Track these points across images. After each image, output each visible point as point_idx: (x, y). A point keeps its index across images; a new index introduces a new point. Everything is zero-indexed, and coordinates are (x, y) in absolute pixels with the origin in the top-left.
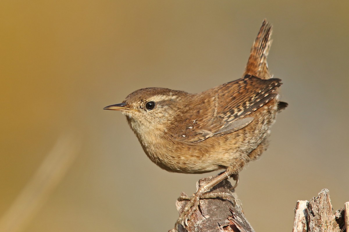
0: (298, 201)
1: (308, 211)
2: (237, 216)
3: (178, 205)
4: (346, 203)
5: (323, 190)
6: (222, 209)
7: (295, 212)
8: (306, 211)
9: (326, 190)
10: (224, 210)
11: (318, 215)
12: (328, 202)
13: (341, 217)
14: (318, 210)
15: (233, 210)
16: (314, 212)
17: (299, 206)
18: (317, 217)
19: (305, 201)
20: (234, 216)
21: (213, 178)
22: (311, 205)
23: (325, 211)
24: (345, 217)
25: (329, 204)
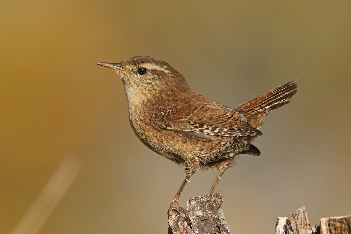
0: (278, 218)
1: (287, 226)
2: (224, 232)
3: (171, 222)
4: (322, 219)
5: (301, 208)
6: (210, 225)
7: (276, 228)
8: (285, 227)
9: (303, 208)
10: (212, 226)
11: (296, 230)
12: (306, 218)
13: (317, 232)
14: (297, 226)
15: (220, 226)
16: (292, 227)
17: (280, 223)
18: (296, 232)
19: (284, 218)
20: (221, 232)
21: (202, 197)
22: (290, 221)
23: (302, 227)
24: (320, 232)
25: (306, 220)
